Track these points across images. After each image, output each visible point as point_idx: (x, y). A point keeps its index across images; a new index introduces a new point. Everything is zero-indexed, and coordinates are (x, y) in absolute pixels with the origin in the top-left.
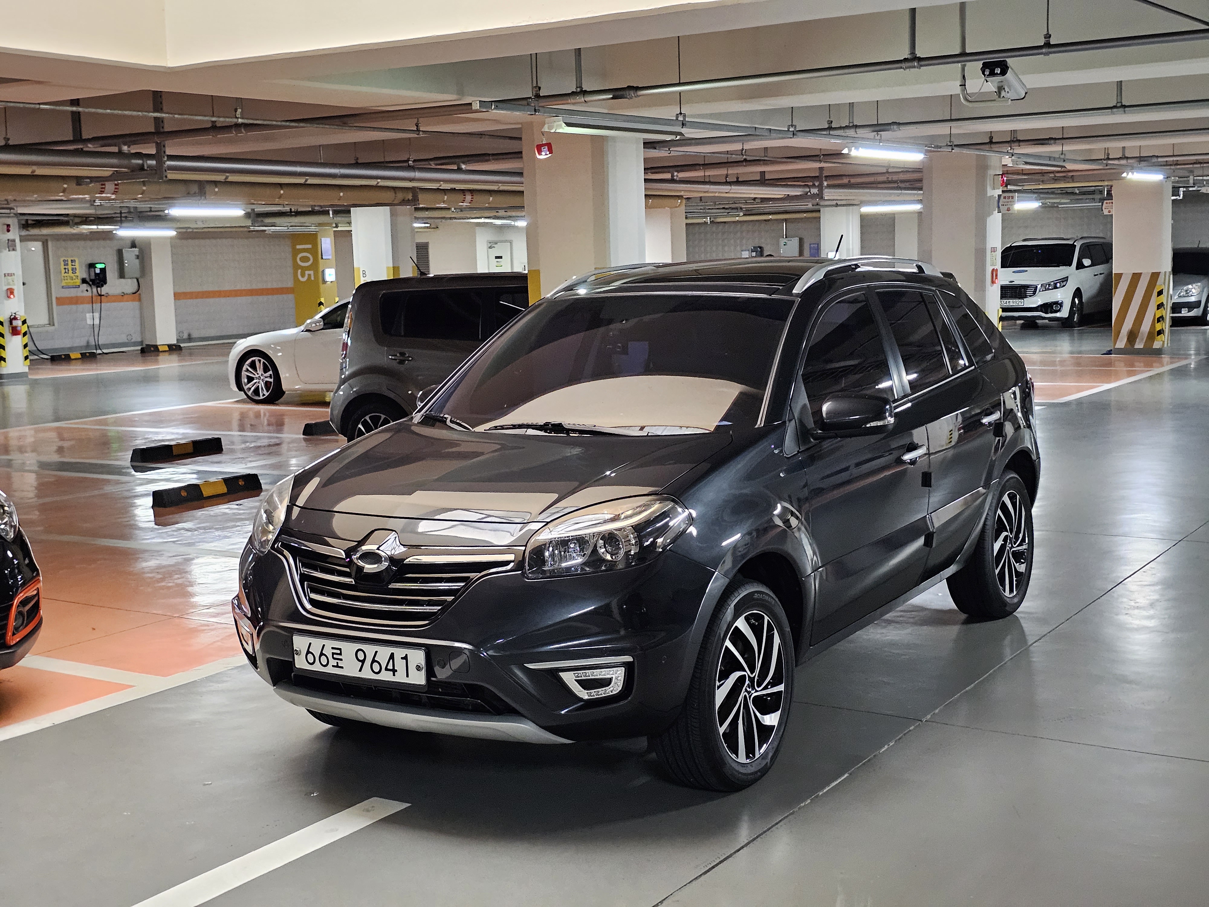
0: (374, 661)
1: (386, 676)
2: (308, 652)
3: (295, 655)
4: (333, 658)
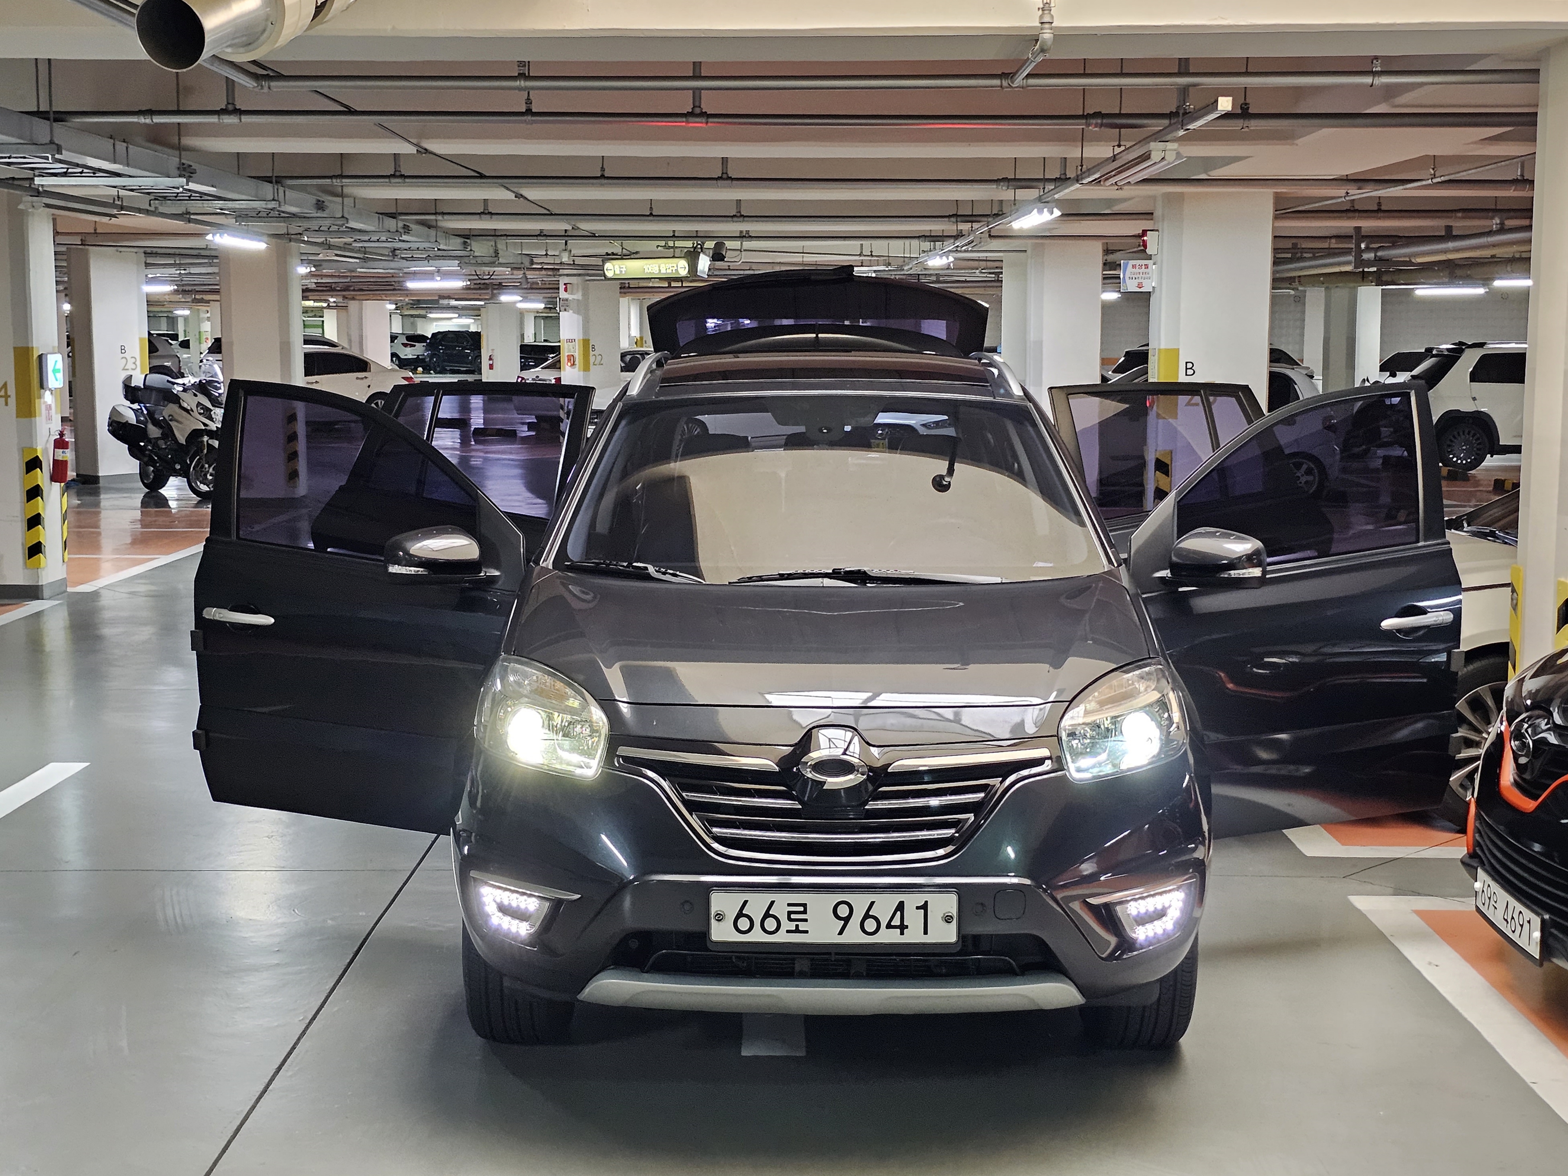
0: (868, 916)
1: (888, 937)
2: (740, 915)
3: (713, 921)
4: (790, 919)
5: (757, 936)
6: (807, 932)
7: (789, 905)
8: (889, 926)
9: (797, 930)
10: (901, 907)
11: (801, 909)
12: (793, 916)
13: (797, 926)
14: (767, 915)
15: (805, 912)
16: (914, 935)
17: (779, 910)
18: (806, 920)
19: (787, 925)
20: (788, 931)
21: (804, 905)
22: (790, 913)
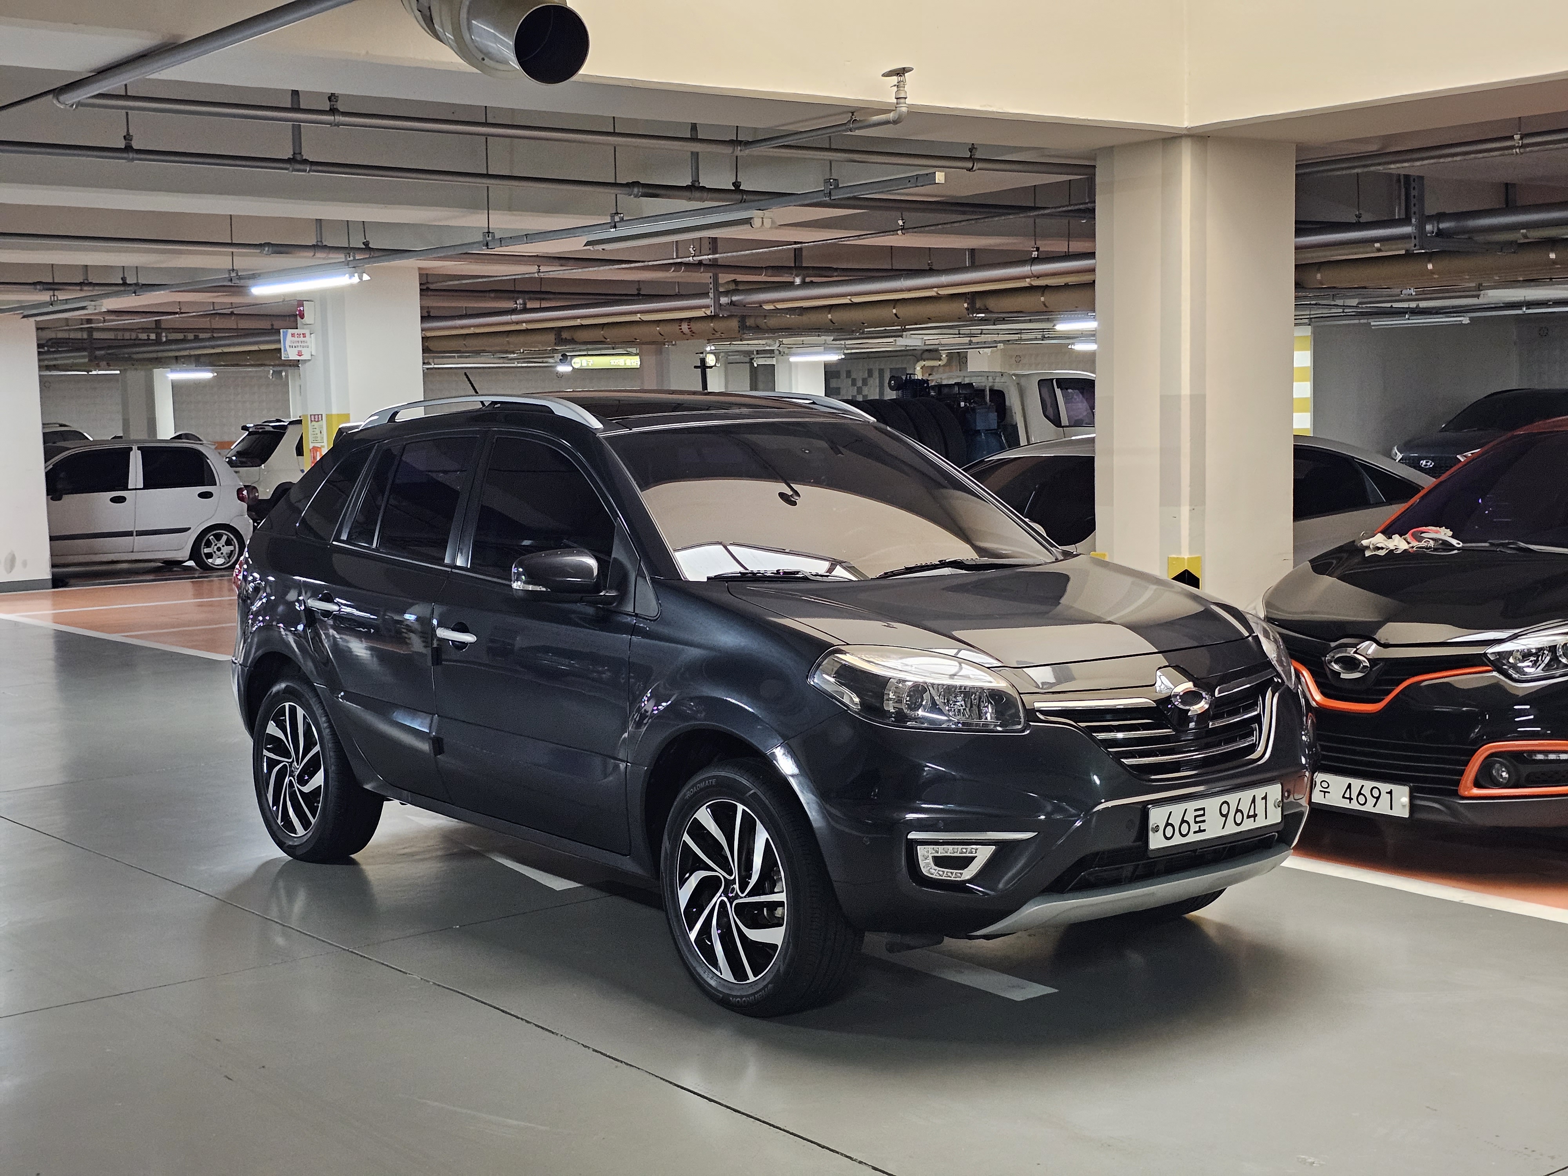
0: (1238, 811)
1: (1248, 825)
2: (1168, 824)
3: (1151, 834)
4: (1196, 822)
5: (1177, 840)
6: (1204, 830)
7: (1196, 810)
8: (1249, 817)
9: (1200, 831)
10: (1254, 801)
11: (1201, 812)
12: (1198, 819)
13: (1200, 826)
14: (1183, 821)
15: (1203, 815)
16: (1261, 822)
17: (1190, 817)
18: (1204, 821)
19: (1194, 827)
20: (1195, 832)
21: (1203, 809)
22: (1196, 817)
